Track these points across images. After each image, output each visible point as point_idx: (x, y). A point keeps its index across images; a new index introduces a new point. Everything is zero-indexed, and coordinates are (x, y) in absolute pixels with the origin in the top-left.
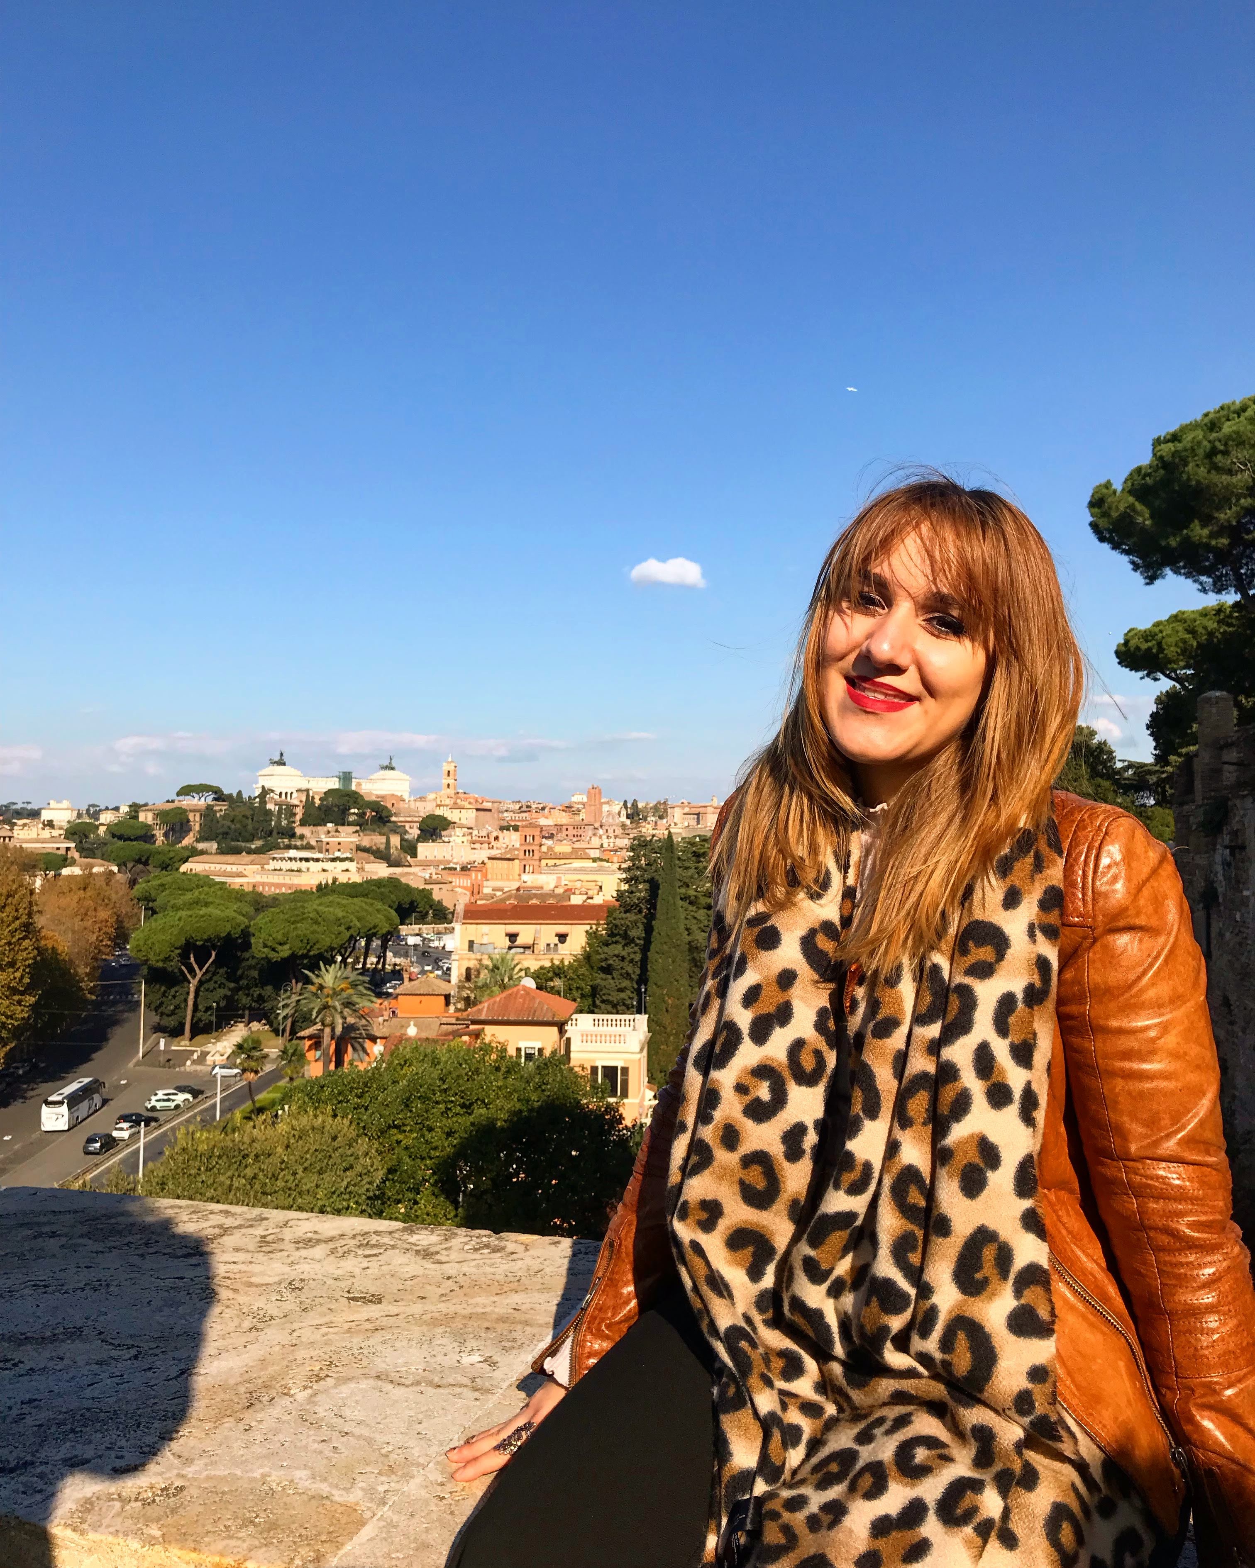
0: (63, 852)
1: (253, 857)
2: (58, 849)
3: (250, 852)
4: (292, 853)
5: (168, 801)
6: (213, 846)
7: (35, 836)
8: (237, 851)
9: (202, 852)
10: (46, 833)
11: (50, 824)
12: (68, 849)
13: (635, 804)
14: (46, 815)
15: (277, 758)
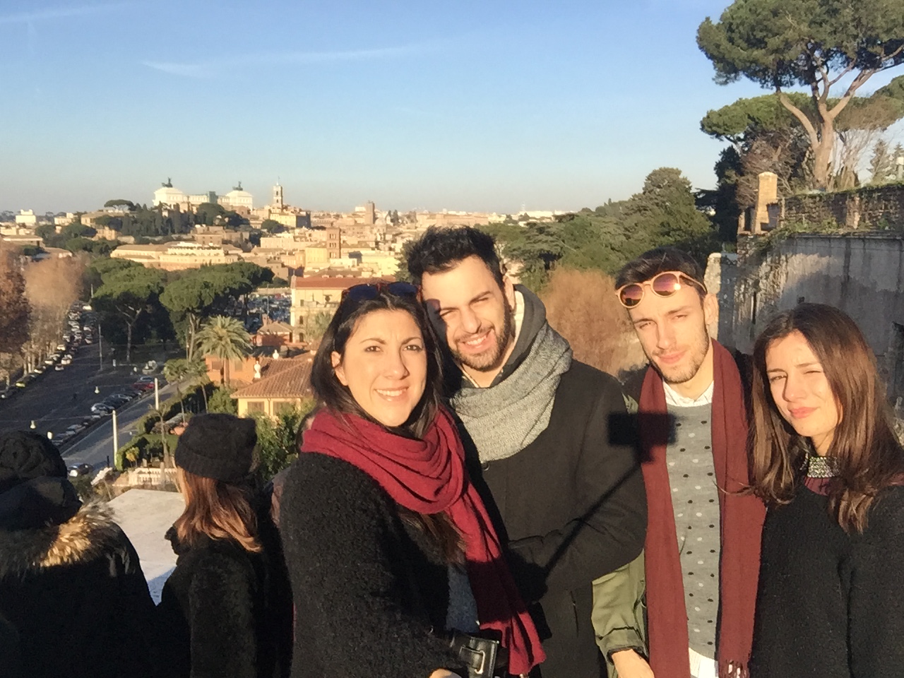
0: (36, 244)
1: (157, 246)
2: (32, 242)
3: (155, 243)
4: (182, 244)
5: (100, 211)
6: (131, 239)
7: (15, 233)
8: (147, 242)
9: (125, 243)
10: (22, 232)
11: (23, 226)
12: (38, 242)
13: (396, 213)
14: (19, 219)
15: (167, 183)
